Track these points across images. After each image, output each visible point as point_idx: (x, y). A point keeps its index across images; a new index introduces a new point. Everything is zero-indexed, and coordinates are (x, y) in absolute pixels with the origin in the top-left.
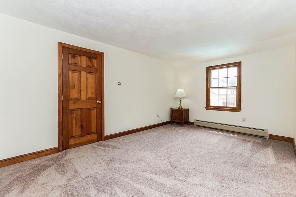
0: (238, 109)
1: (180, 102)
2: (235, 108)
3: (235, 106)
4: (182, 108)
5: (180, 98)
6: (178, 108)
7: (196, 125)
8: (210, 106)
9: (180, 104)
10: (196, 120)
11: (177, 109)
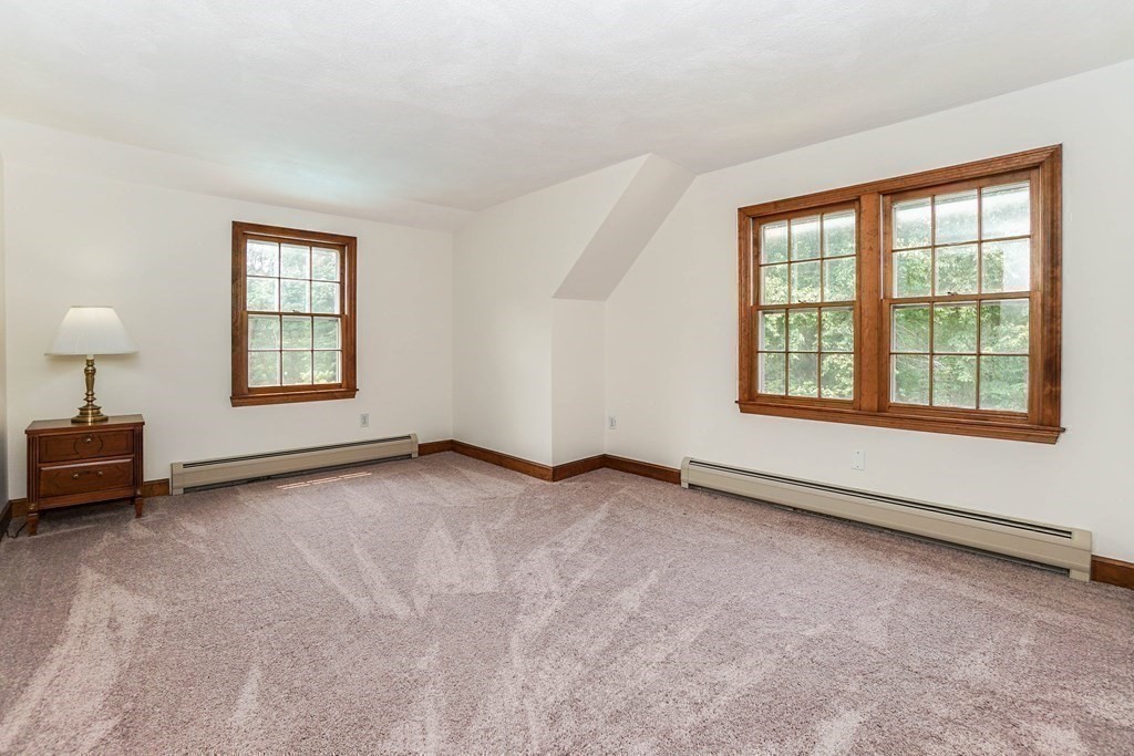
0: (348, 389)
1: (90, 384)
2: (340, 386)
3: (339, 380)
4: (106, 419)
5: (90, 363)
6: (73, 421)
7: (187, 490)
8: (250, 390)
9: (90, 396)
10: (185, 466)
11: (70, 425)
